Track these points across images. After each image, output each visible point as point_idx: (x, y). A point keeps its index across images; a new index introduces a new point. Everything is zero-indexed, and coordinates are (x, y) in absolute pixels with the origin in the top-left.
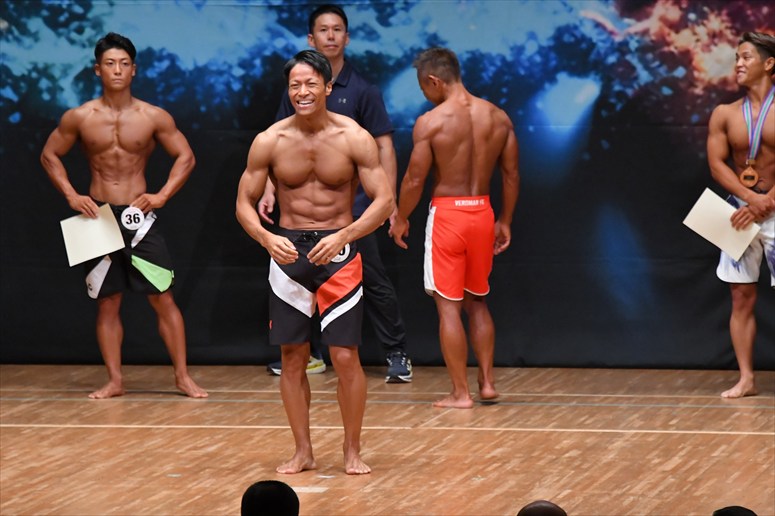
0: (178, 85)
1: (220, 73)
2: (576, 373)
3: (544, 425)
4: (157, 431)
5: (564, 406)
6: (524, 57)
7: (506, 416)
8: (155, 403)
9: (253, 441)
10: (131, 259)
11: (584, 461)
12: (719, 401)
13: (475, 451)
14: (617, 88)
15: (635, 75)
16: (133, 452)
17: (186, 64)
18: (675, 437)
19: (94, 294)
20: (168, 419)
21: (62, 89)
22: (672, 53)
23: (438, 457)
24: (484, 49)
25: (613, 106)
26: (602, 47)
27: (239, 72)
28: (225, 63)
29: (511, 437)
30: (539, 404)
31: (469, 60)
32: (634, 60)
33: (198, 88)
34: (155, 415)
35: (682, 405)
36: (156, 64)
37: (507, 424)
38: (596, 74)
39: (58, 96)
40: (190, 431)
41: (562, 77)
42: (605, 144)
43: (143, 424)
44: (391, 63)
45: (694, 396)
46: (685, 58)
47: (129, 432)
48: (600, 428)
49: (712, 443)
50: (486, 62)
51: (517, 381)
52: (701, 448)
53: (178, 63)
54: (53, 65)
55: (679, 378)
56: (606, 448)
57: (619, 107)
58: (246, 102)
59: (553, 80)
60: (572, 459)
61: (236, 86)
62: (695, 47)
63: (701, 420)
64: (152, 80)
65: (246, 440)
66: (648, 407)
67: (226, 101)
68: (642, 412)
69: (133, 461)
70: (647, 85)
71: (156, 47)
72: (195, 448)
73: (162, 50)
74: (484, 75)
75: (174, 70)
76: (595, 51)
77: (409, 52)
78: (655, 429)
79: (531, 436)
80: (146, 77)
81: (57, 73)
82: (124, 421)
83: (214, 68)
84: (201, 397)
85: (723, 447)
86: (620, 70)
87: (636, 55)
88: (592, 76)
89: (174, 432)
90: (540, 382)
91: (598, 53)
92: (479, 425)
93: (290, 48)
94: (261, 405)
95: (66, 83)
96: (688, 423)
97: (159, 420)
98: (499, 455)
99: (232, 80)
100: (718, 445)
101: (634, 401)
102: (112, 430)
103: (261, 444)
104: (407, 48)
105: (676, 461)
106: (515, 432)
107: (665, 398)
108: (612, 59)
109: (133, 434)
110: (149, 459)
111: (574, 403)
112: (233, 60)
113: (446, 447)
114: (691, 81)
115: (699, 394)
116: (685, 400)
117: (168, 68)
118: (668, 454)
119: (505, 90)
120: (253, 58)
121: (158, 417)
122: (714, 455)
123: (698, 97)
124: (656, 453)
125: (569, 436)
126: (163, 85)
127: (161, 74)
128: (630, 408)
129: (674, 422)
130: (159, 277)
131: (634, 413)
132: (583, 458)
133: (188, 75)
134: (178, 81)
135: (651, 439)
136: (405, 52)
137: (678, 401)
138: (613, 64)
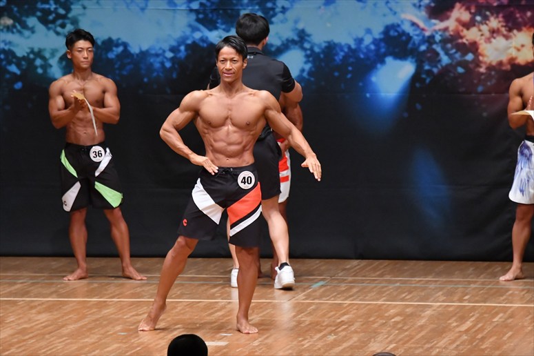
0: (129, 64)
1: (157, 55)
2: (399, 263)
3: (378, 300)
4: (111, 303)
5: (391, 286)
6: (363, 46)
7: (351, 294)
8: (110, 284)
9: (177, 310)
10: (94, 184)
11: (405, 324)
12: (498, 283)
13: (330, 317)
14: (427, 67)
15: (439, 58)
16: (94, 317)
17: (134, 50)
18: (467, 308)
19: (68, 208)
20: (118, 295)
21: (51, 66)
22: (464, 44)
23: (304, 321)
24: (336, 40)
25: (425, 79)
26: (416, 39)
27: (169, 55)
28: (161, 48)
29: (355, 308)
30: (374, 285)
31: (326, 47)
32: (438, 49)
33: (142, 66)
34: (109, 292)
35: (473, 286)
36: (114, 49)
37: (351, 299)
38: (412, 58)
39: (49, 71)
40: (133, 303)
41: (389, 60)
42: (419, 107)
43: (101, 298)
44: (273, 49)
45: (481, 280)
46: (473, 47)
47: (92, 303)
48: (416, 302)
49: (493, 312)
50: (338, 49)
51: (358, 269)
52: (485, 315)
53: (129, 48)
54: (45, 50)
55: (470, 267)
56: (420, 315)
57: (428, 80)
58: (175, 76)
59: (383, 62)
60: (397, 323)
61: (168, 65)
62: (481, 39)
63: (486, 296)
64: (112, 60)
65: (172, 309)
66: (449, 287)
67: (161, 74)
68: (445, 291)
69: (93, 324)
70: (447, 65)
71: (114, 38)
72: (137, 315)
73: (119, 39)
74: (336, 58)
75: (126, 53)
76: (412, 42)
77: (285, 42)
78: (453, 302)
79: (368, 307)
80: (108, 58)
81: (47, 55)
82: (87, 296)
83: (153, 52)
84: (141, 280)
85: (501, 315)
86: (429, 55)
87: (440, 45)
88: (410, 59)
89: (123, 303)
90: (375, 270)
91: (414, 44)
92: (333, 299)
93: (204, 38)
94: (183, 285)
95: (54, 62)
96: (477, 298)
97: (111, 295)
98: (346, 320)
99: (165, 60)
100: (497, 314)
101: (439, 283)
102: (79, 302)
103: (182, 312)
104: (284, 39)
105: (468, 324)
106: (357, 304)
107: (460, 281)
108: (423, 48)
109: (93, 305)
110: (105, 323)
111: (398, 284)
112: (166, 46)
113: (310, 314)
114: (477, 63)
115: (485, 278)
116: (475, 282)
117: (123, 52)
118: (463, 319)
119: (350, 68)
120: (179, 45)
121: (111, 293)
122: (494, 320)
123: (482, 74)
124: (454, 318)
125: (394, 307)
126: (119, 63)
127: (118, 56)
128: (436, 288)
129: (466, 297)
130: (113, 197)
131: (439, 291)
132: (404, 322)
133: (135, 56)
134: (129, 60)
135: (451, 309)
136: (283, 42)
137: (470, 283)
138: (424, 51)
